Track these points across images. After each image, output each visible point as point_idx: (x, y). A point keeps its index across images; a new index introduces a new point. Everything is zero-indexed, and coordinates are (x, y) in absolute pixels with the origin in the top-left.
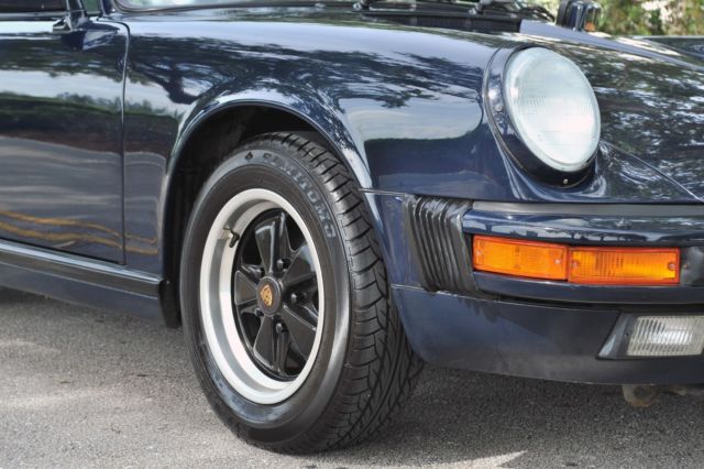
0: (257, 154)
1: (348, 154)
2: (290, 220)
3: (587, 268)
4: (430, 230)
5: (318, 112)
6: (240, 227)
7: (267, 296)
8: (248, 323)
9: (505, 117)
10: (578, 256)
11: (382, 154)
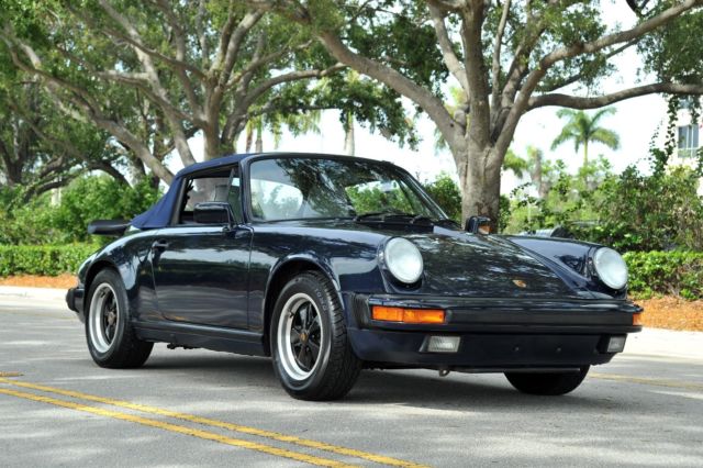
0: (300, 279)
1: (334, 282)
2: (313, 307)
3: (410, 317)
4: (358, 304)
5: (324, 265)
6: (294, 310)
7: (303, 337)
8: (296, 349)
9: (384, 262)
10: (406, 312)
11: (346, 280)
